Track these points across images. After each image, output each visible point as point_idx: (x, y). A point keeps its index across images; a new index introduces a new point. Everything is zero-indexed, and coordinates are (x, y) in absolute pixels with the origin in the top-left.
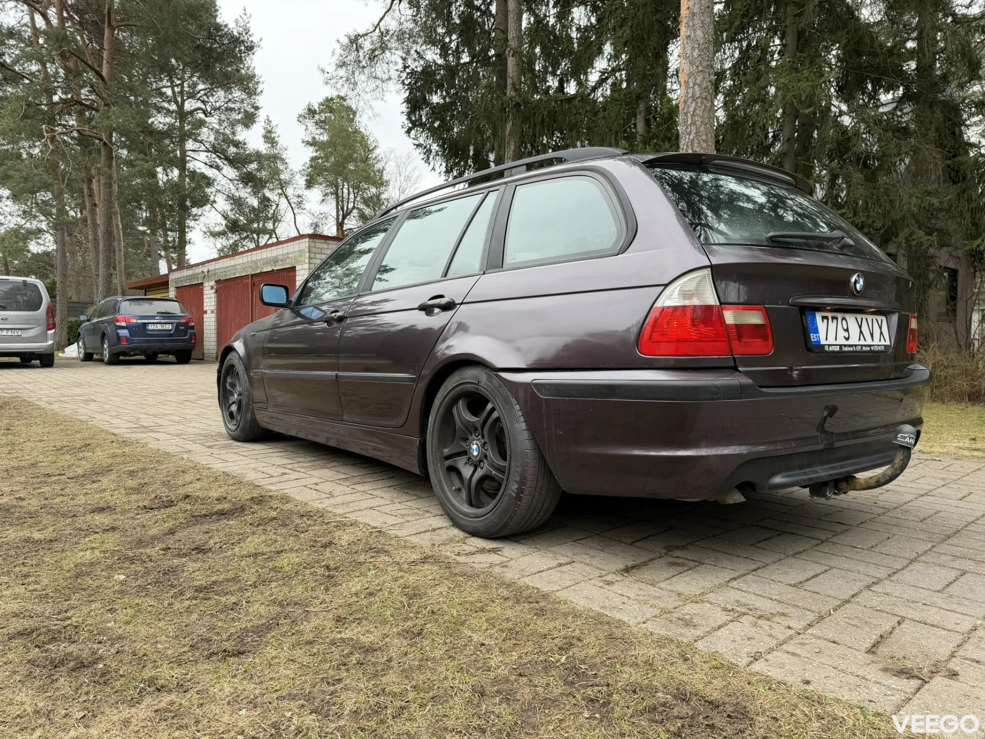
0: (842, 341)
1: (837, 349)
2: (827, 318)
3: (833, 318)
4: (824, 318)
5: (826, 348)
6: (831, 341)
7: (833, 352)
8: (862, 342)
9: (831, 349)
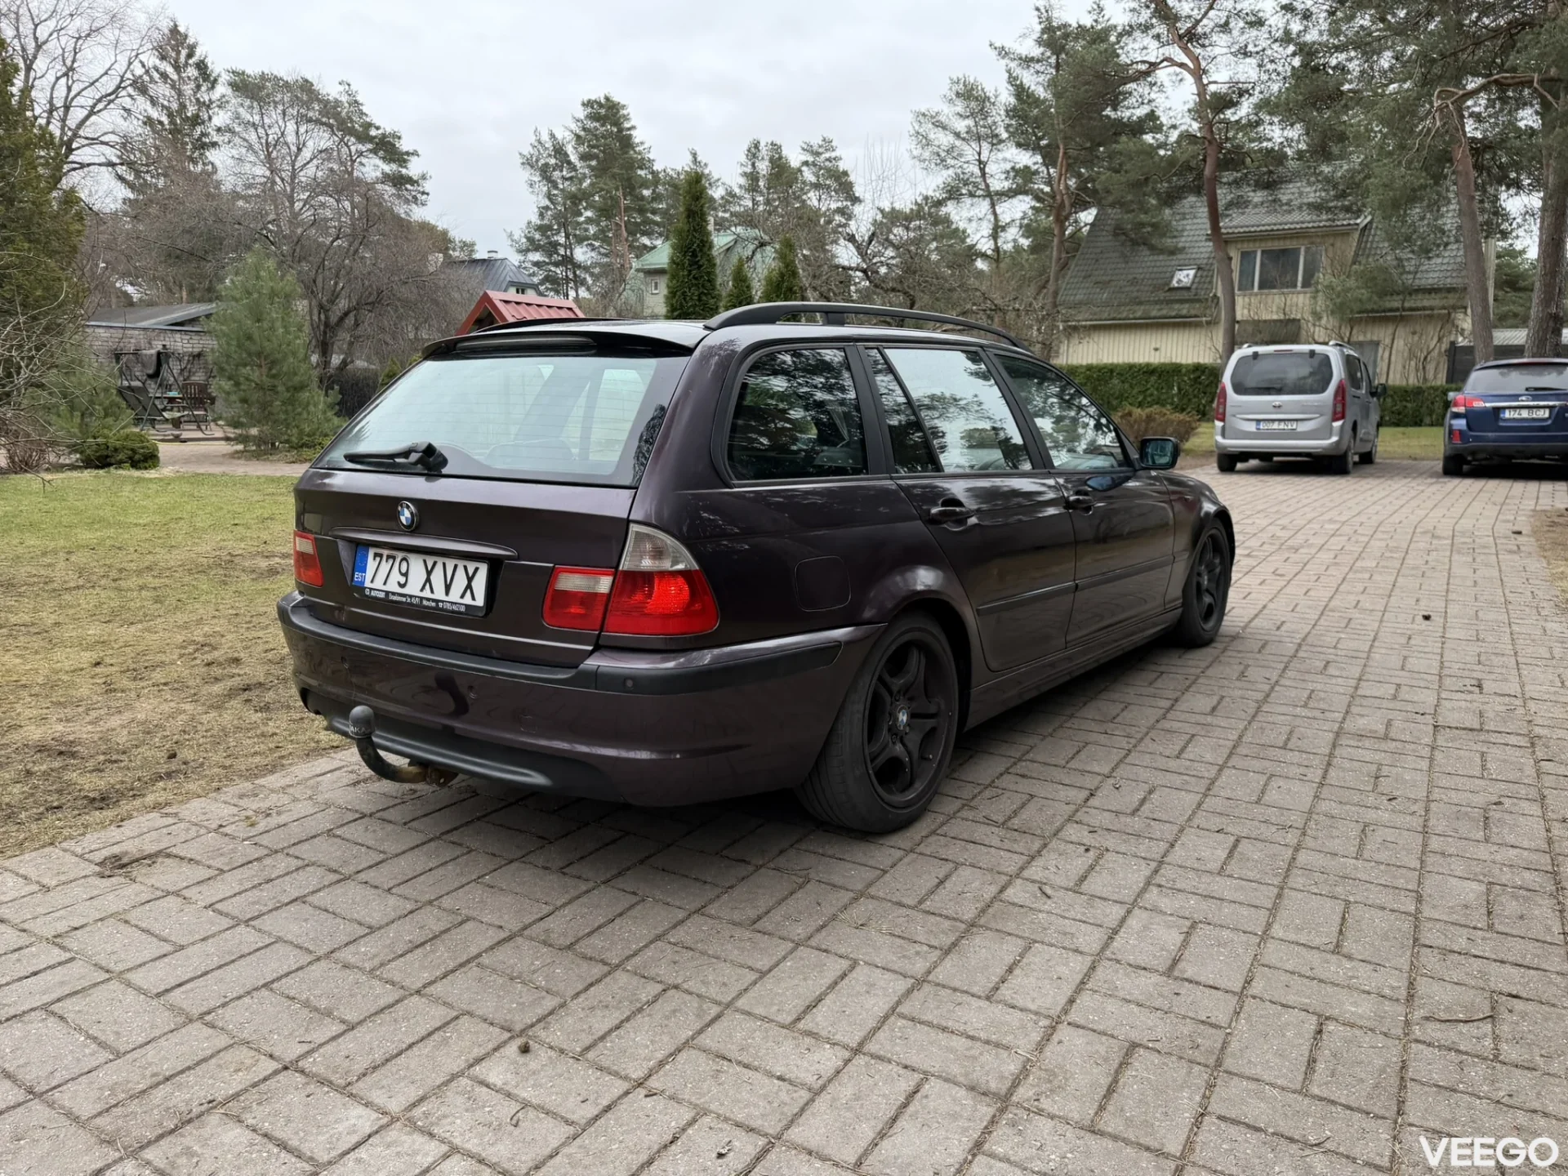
0: (392, 586)
1: (382, 595)
2: (381, 556)
3: (389, 557)
4: (376, 555)
5: (367, 592)
6: (378, 584)
7: (376, 598)
8: (427, 593)
9: (373, 594)
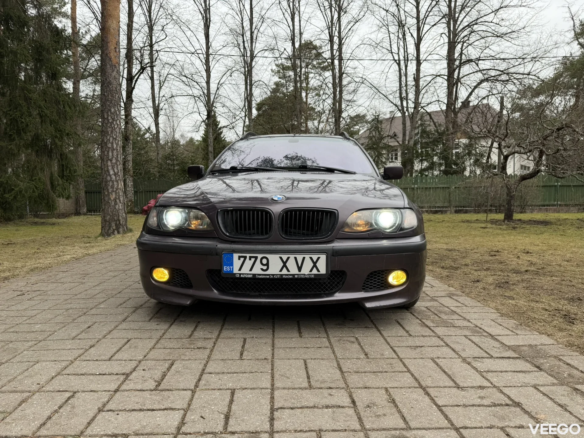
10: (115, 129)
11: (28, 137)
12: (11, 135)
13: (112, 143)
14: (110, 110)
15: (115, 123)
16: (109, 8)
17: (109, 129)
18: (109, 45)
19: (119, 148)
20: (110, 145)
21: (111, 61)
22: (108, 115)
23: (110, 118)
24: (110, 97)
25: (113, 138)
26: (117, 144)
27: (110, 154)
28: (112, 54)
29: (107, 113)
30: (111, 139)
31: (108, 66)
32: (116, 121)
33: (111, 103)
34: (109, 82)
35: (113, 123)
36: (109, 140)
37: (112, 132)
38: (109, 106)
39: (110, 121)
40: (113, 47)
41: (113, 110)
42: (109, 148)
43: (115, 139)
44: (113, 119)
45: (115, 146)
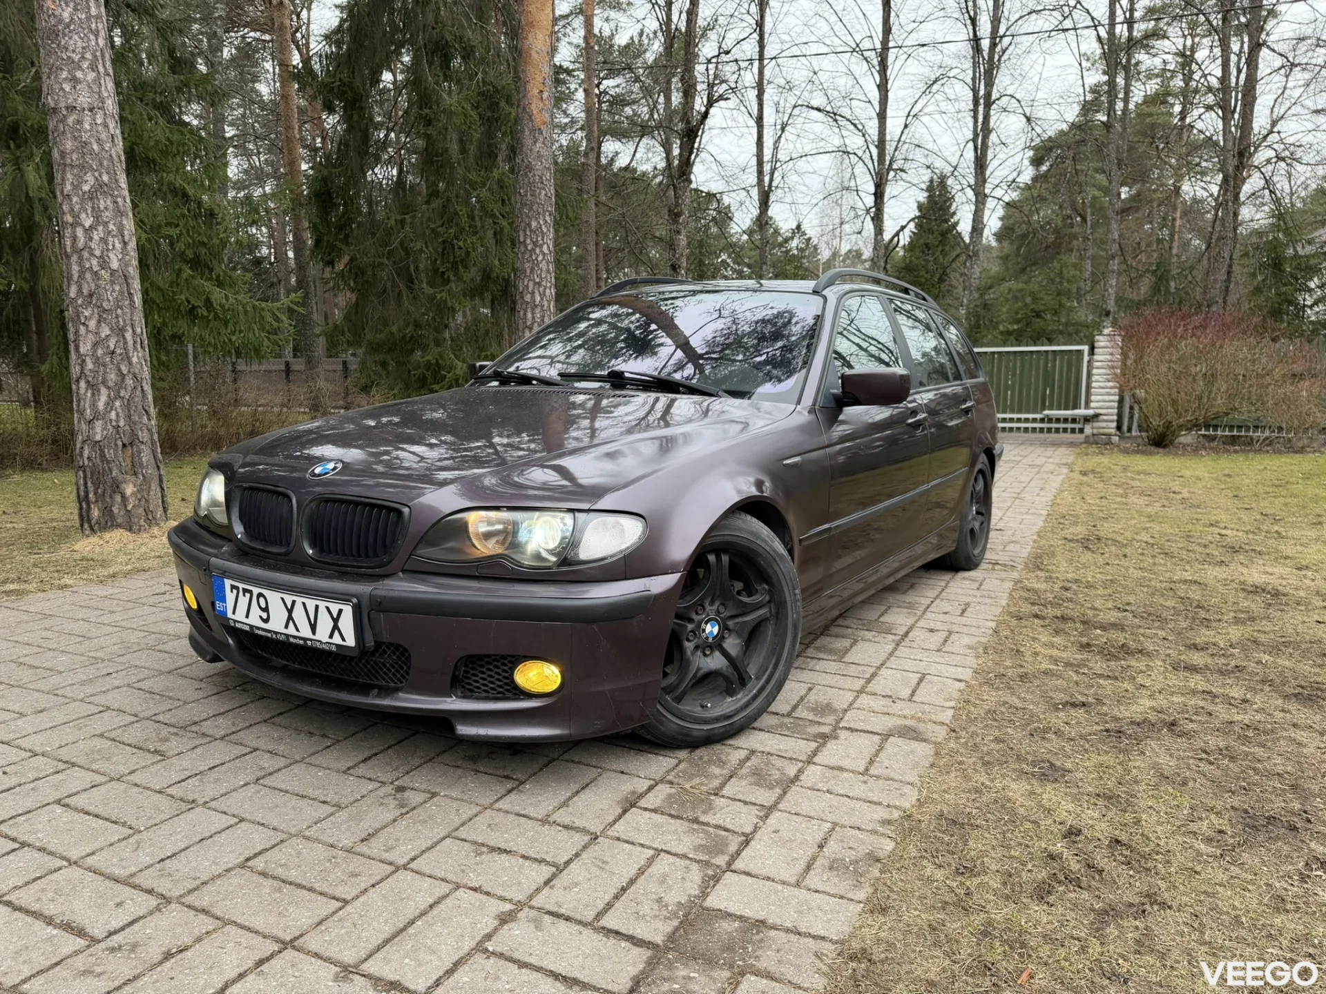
10: (538, 265)
11: (472, 274)
12: (443, 273)
13: (533, 293)
14: (529, 225)
15: (538, 251)
16: (530, 8)
17: (527, 265)
18: (529, 87)
19: (546, 304)
20: (528, 298)
21: (532, 121)
22: (525, 235)
23: (528, 241)
24: (529, 197)
25: (536, 283)
26: (543, 295)
27: (529, 315)
28: (533, 106)
29: (524, 231)
30: (531, 284)
31: (527, 133)
32: (541, 246)
33: (531, 209)
34: (527, 167)
35: (534, 250)
36: (527, 286)
37: (532, 270)
38: (527, 216)
39: (529, 247)
40: (536, 92)
41: (534, 224)
42: (527, 303)
43: (539, 284)
44: (535, 244)
45: (538, 298)
